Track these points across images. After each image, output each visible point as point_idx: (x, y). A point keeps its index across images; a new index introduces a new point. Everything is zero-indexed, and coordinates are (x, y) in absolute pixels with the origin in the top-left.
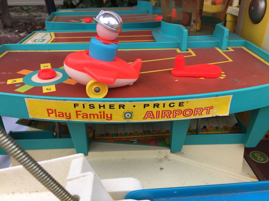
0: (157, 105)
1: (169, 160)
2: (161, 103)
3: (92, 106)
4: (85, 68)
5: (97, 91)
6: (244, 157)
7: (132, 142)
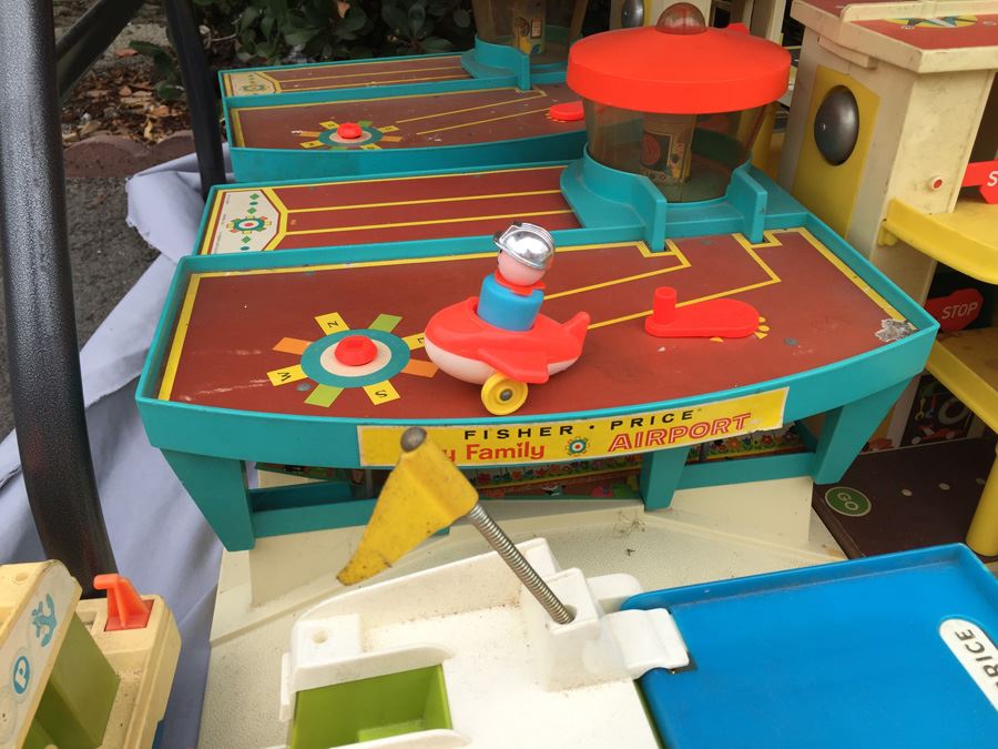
0: (639, 422)
1: (643, 530)
2: (646, 416)
3: (503, 434)
4: (482, 352)
5: (506, 397)
6: (813, 505)
7: (550, 493)
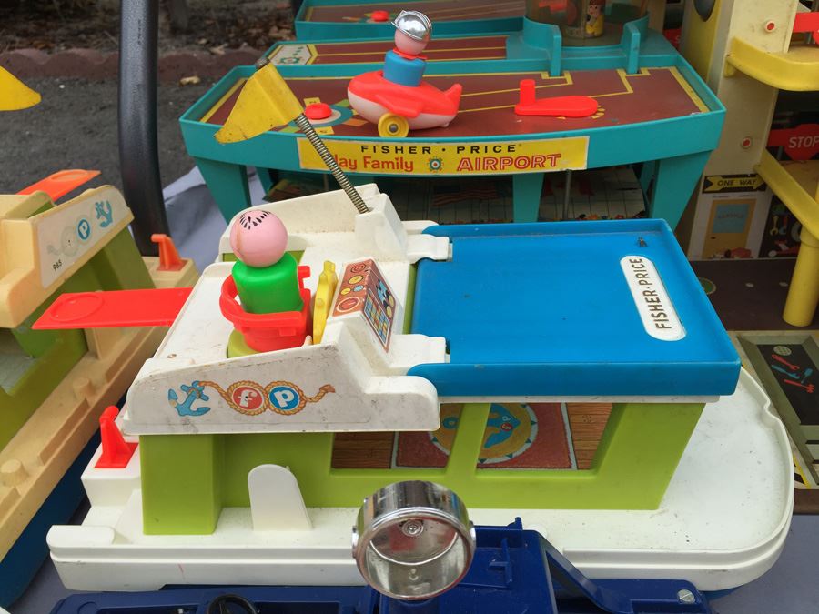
0: (475, 149)
2: (482, 145)
3: (385, 150)
5: (393, 130)
